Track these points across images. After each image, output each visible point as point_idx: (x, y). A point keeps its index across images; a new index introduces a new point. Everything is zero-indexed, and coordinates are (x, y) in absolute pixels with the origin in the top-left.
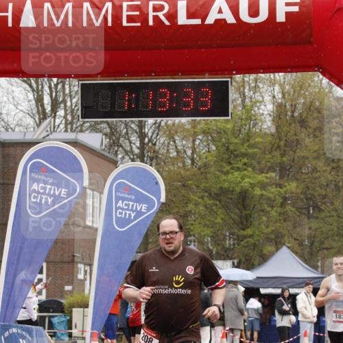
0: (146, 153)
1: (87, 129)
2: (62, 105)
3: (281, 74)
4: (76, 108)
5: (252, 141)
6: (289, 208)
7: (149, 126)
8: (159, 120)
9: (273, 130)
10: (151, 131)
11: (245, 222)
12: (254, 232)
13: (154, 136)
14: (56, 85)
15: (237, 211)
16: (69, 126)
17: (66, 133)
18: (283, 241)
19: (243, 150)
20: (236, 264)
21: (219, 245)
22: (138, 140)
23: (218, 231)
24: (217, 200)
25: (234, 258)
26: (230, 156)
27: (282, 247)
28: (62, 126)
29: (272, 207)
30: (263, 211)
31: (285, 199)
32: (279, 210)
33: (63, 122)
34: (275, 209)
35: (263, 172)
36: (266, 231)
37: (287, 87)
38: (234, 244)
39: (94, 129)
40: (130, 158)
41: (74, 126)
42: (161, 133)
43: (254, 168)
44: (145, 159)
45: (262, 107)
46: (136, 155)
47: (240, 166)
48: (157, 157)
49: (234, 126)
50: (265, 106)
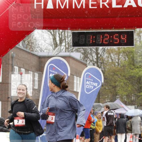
0: (99, 62)
1: (74, 51)
2: (64, 41)
4: (70, 42)
7: (100, 50)
8: (104, 47)
10: (101, 52)
11: (140, 90)
13: (102, 54)
14: (62, 33)
15: (137, 85)
16: (67, 50)
17: (66, 53)
19: (139, 60)
20: (136, 107)
21: (129, 99)
22: (96, 55)
23: (129, 93)
24: (129, 80)
25: (135, 105)
26: (134, 62)
28: (64, 50)
33: (65, 48)
38: (135, 99)
39: (77, 51)
40: (92, 63)
41: (69, 49)
42: (105, 53)
46: (95, 62)
47: (139, 66)
48: (103, 62)
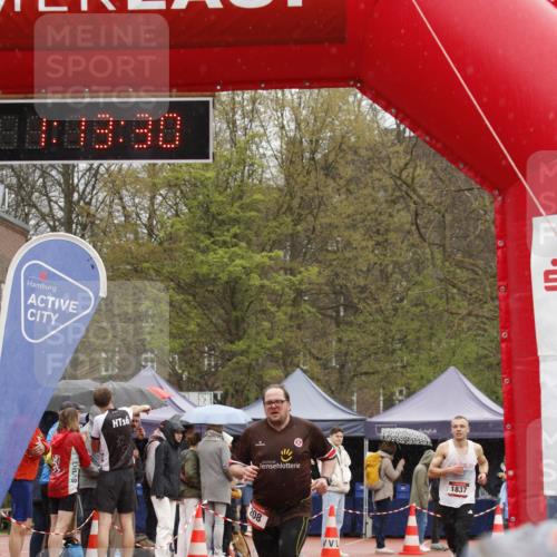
0: (75, 217)
3: (293, 90)
5: (246, 200)
6: (305, 307)
7: (81, 174)
8: (96, 163)
9: (281, 182)
10: (83, 181)
11: (234, 330)
12: (249, 347)
13: (88, 190)
15: (222, 311)
18: (296, 360)
19: (232, 214)
20: (219, 398)
21: (191, 366)
22: (62, 195)
23: (191, 343)
24: (190, 294)
25: (217, 389)
26: (210, 223)
27: (294, 371)
29: (279, 306)
30: (264, 312)
31: (300, 293)
32: (289, 310)
34: (283, 308)
35: (263, 250)
36: (268, 345)
37: (304, 112)
38: (216, 366)
40: (49, 225)
42: (99, 185)
43: (249, 243)
44: (74, 226)
45: (264, 144)
46: (59, 220)
47: (228, 239)
48: (93, 223)
49: (218, 174)
50: (268, 142)
